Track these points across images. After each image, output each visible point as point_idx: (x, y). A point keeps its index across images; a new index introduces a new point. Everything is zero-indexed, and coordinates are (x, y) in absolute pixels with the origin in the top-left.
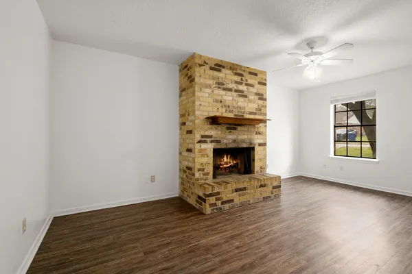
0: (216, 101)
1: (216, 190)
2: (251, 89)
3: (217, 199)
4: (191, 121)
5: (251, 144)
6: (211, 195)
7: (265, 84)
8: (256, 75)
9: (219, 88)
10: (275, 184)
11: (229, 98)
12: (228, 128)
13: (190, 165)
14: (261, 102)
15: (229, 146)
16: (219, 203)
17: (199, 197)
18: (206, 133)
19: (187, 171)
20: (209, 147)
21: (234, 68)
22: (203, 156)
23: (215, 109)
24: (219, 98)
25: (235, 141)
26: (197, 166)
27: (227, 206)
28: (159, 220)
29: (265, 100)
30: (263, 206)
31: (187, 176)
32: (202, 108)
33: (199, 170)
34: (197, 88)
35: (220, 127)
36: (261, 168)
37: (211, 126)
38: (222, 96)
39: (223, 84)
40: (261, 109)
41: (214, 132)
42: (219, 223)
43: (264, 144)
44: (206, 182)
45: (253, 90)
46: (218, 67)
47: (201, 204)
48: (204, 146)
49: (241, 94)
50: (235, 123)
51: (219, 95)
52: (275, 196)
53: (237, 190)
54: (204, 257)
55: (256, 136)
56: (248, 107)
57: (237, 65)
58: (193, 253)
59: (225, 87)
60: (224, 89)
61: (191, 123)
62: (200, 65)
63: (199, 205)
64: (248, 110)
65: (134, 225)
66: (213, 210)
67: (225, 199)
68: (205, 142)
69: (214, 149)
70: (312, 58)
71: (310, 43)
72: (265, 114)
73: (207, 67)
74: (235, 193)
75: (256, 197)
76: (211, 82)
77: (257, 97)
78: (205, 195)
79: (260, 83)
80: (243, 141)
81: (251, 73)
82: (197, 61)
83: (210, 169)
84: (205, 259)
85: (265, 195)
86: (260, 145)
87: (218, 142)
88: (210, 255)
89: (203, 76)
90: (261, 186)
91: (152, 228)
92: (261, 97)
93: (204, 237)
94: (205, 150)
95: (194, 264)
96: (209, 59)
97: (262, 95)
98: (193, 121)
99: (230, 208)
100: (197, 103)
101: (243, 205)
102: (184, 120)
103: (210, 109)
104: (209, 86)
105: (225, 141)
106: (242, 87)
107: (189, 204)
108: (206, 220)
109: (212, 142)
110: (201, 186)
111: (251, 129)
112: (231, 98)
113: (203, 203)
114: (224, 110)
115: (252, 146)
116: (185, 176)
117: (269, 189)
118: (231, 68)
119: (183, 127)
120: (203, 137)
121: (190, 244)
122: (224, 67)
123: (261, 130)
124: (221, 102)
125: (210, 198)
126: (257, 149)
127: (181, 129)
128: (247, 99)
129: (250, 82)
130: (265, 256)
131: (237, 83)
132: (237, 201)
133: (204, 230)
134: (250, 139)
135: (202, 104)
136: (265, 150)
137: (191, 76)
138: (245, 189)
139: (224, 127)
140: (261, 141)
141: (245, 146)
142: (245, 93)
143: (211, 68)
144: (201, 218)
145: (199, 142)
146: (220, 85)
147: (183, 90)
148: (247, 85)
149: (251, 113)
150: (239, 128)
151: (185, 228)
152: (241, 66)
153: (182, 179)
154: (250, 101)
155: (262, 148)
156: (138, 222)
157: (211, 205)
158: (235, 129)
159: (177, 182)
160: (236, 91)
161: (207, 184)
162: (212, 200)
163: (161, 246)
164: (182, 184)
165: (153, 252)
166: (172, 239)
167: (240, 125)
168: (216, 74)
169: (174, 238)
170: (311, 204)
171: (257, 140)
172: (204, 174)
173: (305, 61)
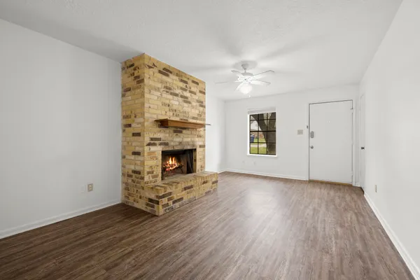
0: (164, 104)
1: (168, 191)
2: (194, 97)
3: (169, 200)
4: (140, 123)
5: (194, 146)
6: (163, 196)
7: (204, 93)
8: (197, 84)
9: (167, 92)
10: (214, 179)
11: (176, 102)
12: (175, 132)
13: (138, 168)
14: (201, 109)
15: (176, 148)
16: (171, 202)
17: (151, 200)
18: (156, 136)
19: (134, 175)
20: (158, 149)
21: (179, 74)
22: (152, 158)
23: (164, 113)
24: (167, 102)
25: (180, 143)
26: (147, 169)
27: (177, 205)
28: (108, 231)
29: (204, 107)
30: (207, 200)
31: (133, 180)
32: (151, 111)
33: (149, 173)
34: (146, 90)
35: (168, 130)
36: (201, 167)
37: (159, 129)
38: (170, 100)
39: (170, 89)
40: (201, 115)
41: (163, 135)
42: (174, 222)
43: (204, 146)
44: (156, 184)
45: (196, 97)
46: (166, 71)
47: (153, 207)
48: (153, 148)
49: (186, 99)
50: (181, 127)
51: (167, 99)
52: (214, 190)
53: (185, 189)
54: (173, 255)
55: (197, 139)
56: (191, 112)
57: (183, 73)
58: (161, 255)
59: (172, 91)
60: (171, 94)
61: (140, 126)
62: (150, 67)
63: (149, 208)
64: (191, 115)
65: (78, 243)
66: (165, 210)
67: (176, 198)
68: (154, 144)
69: (162, 152)
70: (247, 77)
71: (245, 65)
72: (204, 120)
73: (156, 70)
74: (184, 192)
75: (201, 193)
76: (159, 85)
77: (198, 104)
78: (157, 196)
79: (201, 92)
80: (188, 143)
81: (193, 82)
82: (146, 62)
83: (159, 171)
84: (174, 256)
85: (207, 190)
86: (200, 146)
87: (166, 144)
88: (178, 252)
89: (152, 79)
90: (204, 183)
91: (104, 241)
92: (202, 104)
93: (166, 237)
94: (154, 152)
95: (166, 264)
96: (158, 62)
97: (202, 102)
98: (142, 124)
99: (180, 206)
100: (146, 105)
101: (190, 201)
102: (129, 121)
103: (159, 112)
104: (158, 89)
105: (172, 144)
106: (187, 94)
107: (137, 209)
108: (161, 220)
109: (160, 144)
110: (152, 188)
111: (194, 132)
112: (177, 103)
113: (156, 205)
114: (171, 114)
115: (194, 148)
116: (130, 181)
117: (210, 184)
118: (177, 75)
119: (127, 129)
120: (152, 139)
121: (155, 246)
122: (171, 72)
123: (202, 133)
124: (169, 105)
125: (163, 199)
126: (199, 150)
127: (124, 131)
128: (190, 105)
129: (193, 89)
130: (224, 240)
131: (182, 89)
132: (185, 199)
133: (163, 230)
134: (193, 142)
135: (151, 106)
136: (204, 150)
137: (138, 77)
138: (191, 187)
139: (171, 130)
140: (201, 143)
141: (189, 148)
142: (189, 100)
143: (160, 72)
144: (155, 220)
145: (149, 144)
146: (168, 89)
147: (126, 90)
148: (191, 92)
149: (193, 118)
150: (184, 131)
151: (142, 233)
152: (186, 74)
153: (127, 184)
154: (193, 107)
155: (202, 149)
156: (81, 239)
157: (164, 206)
158: (181, 132)
159: (120, 187)
160: (182, 97)
161: (158, 186)
162: (165, 201)
163: (123, 258)
164: (127, 189)
165: (116, 265)
166: (133, 246)
167: (185, 129)
168: (164, 78)
169: (135, 245)
170: (241, 193)
171: (198, 142)
172: (153, 177)
173: (241, 78)
